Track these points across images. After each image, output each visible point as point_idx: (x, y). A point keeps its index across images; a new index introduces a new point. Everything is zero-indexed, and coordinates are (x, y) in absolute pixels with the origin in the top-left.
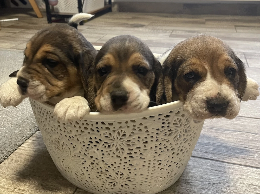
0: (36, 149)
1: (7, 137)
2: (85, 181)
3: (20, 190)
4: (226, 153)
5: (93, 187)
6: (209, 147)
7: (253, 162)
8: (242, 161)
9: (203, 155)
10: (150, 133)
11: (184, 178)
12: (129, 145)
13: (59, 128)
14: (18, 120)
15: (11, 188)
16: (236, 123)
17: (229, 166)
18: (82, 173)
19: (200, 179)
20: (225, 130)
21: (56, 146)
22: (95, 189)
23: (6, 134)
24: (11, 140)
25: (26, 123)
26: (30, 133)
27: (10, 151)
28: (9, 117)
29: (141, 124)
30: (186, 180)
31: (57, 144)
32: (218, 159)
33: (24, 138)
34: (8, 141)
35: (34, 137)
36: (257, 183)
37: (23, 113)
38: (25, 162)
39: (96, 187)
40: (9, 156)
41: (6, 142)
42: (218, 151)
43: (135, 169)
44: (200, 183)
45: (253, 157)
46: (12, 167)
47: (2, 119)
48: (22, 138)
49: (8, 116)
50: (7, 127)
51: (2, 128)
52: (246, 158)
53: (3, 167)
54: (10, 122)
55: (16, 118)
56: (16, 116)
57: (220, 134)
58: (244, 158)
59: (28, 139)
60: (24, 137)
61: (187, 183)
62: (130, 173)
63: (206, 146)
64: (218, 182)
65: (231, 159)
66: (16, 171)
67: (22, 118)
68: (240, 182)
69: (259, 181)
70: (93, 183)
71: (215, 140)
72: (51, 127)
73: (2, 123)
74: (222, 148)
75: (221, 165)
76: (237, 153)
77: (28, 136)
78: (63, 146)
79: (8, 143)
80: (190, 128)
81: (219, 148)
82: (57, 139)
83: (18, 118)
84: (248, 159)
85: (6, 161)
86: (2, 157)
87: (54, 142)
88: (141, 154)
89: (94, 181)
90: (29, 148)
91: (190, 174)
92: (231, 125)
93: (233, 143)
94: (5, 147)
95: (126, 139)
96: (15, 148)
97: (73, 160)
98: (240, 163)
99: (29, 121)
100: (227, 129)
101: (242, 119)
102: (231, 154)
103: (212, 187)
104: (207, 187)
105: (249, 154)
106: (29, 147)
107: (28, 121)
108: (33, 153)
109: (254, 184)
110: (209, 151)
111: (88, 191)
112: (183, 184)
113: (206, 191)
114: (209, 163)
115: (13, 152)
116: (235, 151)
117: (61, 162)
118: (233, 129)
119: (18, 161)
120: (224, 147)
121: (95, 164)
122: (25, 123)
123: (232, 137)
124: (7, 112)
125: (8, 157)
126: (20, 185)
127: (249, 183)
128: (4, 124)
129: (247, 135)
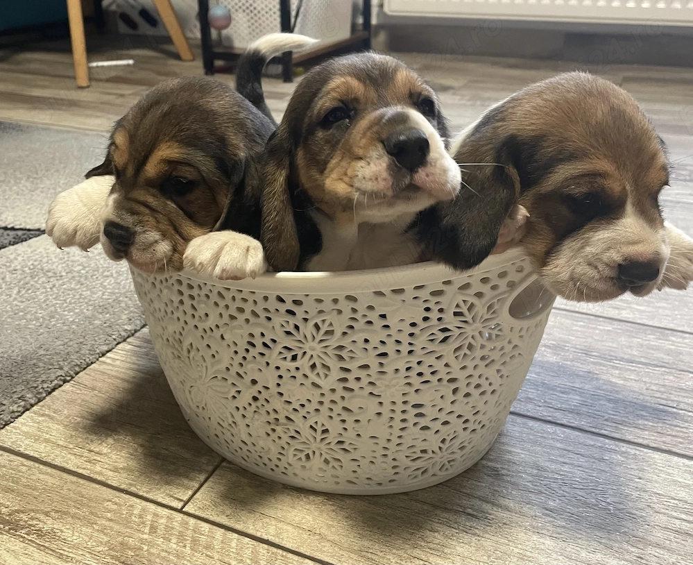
0: (139, 365)
1: (74, 332)
2: (240, 441)
3: (91, 451)
4: (613, 415)
5: (258, 458)
6: (571, 396)
7: (681, 443)
8: (653, 438)
9: (549, 414)
10: (393, 331)
11: (490, 464)
12: (341, 358)
13: (181, 308)
14: (104, 297)
15: (71, 446)
16: (653, 345)
17: (613, 447)
18: (233, 422)
19: (529, 470)
20: (622, 359)
21: (176, 352)
22: (263, 466)
23: (74, 326)
24: (82, 340)
25: (122, 305)
26: (129, 329)
27: (79, 363)
28: (84, 289)
29: (371, 308)
30: (495, 470)
31: (177, 346)
32: (587, 429)
33: (115, 339)
34: (75, 341)
35: (139, 338)
36: (683, 494)
37: (119, 281)
38: (111, 392)
39: (267, 461)
40: (74, 375)
41: (71, 343)
42: (591, 409)
43: (357, 421)
44: (530, 478)
45: (685, 430)
46: (79, 401)
47: (69, 292)
48: (110, 338)
49: (82, 286)
50: (77, 311)
51: (66, 313)
52: (665, 431)
53: (58, 399)
54: (86, 301)
55: (101, 293)
56: (101, 288)
57: (604, 368)
58: (659, 431)
59: (125, 340)
60: (114, 337)
61: (496, 474)
62: (345, 429)
63: (561, 395)
64: (577, 481)
65: (624, 431)
66: (87, 410)
67: (114, 294)
68: (637, 488)
69: (687, 490)
70: (258, 448)
71: (590, 381)
72: (164, 305)
73: (68, 301)
74: (604, 403)
75: (592, 443)
76: (642, 418)
77: (123, 334)
78: (189, 352)
79: (76, 345)
80: (500, 330)
81: (596, 403)
82: (178, 336)
83: (104, 292)
84: (669, 435)
85: (67, 386)
86: (59, 376)
87: (171, 344)
88: (370, 383)
89: (261, 443)
90: (123, 361)
91: (508, 457)
92: (642, 350)
93: (638, 392)
94: (68, 354)
95: (334, 342)
96: (91, 358)
97: (212, 389)
98: (645, 442)
99: (130, 299)
100: (626, 357)
101: (674, 336)
102: (627, 420)
103: (558, 491)
104: (546, 490)
105: (675, 423)
106: (123, 359)
107: (126, 299)
108: (131, 373)
109: (673, 494)
110: (567, 407)
111: (247, 469)
112: (486, 477)
113: (542, 498)
114: (562, 434)
115: (85, 369)
116: (638, 413)
117: (187, 391)
118: (643, 360)
119: (93, 389)
120: (609, 401)
121: (262, 401)
122: (120, 304)
123: (637, 379)
124: (80, 277)
125: (73, 378)
126: (92, 441)
127: (661, 492)
128: (70, 304)
129: (679, 376)
